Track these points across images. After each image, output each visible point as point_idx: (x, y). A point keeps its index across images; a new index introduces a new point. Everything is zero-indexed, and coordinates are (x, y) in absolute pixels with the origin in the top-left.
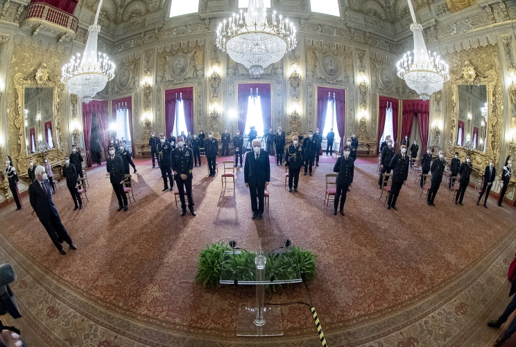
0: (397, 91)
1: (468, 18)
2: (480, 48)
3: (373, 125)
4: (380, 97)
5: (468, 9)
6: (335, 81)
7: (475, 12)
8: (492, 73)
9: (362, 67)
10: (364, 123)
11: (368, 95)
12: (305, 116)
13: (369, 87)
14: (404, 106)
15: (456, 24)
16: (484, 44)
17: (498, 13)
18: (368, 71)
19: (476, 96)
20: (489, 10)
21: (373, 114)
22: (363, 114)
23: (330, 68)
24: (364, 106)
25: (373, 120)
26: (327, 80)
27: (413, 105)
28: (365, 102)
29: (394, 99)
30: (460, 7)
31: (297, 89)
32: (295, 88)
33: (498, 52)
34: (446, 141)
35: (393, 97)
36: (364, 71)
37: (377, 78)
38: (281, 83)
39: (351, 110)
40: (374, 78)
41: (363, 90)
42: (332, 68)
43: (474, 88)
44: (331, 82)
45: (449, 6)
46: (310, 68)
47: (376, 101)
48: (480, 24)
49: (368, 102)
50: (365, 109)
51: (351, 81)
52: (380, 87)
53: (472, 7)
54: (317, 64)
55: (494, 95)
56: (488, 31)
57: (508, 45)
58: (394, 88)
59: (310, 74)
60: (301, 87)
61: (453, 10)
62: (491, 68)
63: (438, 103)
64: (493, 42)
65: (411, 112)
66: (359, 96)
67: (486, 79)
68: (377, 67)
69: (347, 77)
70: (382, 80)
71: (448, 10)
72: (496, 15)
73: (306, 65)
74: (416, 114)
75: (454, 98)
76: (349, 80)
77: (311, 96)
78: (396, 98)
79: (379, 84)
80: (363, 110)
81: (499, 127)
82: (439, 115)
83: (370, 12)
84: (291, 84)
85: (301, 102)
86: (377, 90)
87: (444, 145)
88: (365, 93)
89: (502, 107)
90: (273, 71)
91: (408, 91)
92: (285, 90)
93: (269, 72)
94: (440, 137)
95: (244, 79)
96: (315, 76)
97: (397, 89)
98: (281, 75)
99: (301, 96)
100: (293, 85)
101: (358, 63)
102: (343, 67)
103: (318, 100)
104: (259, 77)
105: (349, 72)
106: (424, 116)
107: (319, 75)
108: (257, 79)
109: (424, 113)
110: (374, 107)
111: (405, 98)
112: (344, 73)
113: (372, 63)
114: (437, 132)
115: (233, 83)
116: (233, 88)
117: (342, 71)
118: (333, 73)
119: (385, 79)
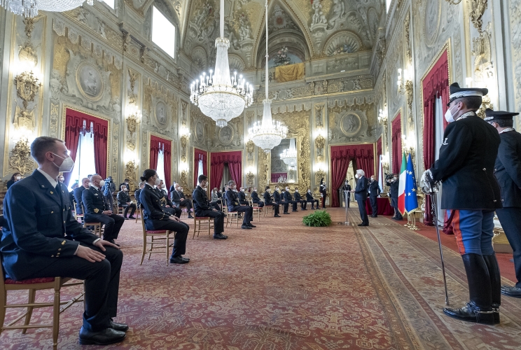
0: (206, 144)
1: (290, 89)
2: (295, 112)
3: (191, 177)
4: (195, 149)
5: (294, 82)
7: (299, 85)
8: (303, 130)
9: (184, 119)
11: (187, 147)
15: (278, 92)
16: (299, 109)
17: (319, 88)
18: (188, 123)
20: (312, 85)
22: (183, 167)
24: (184, 158)
25: (191, 172)
27: (224, 156)
28: (185, 154)
29: (204, 152)
30: (287, 79)
33: (310, 116)
34: (260, 181)
36: (185, 124)
37: (193, 132)
41: (183, 142)
42: (163, 116)
44: (161, 132)
45: (276, 76)
46: (146, 112)
47: (192, 154)
48: (300, 95)
49: (187, 154)
50: (185, 161)
52: (195, 140)
53: (297, 81)
54: (151, 110)
55: (302, 144)
56: (305, 101)
57: (320, 111)
58: (204, 141)
59: (145, 119)
61: (279, 79)
62: (302, 127)
63: (251, 154)
64: (307, 109)
65: (220, 163)
66: (181, 149)
67: (297, 134)
68: (194, 120)
69: (173, 128)
70: (197, 134)
71: (274, 79)
72: (316, 90)
74: (226, 165)
76: (175, 131)
77: (145, 145)
78: (206, 151)
79: (194, 137)
80: (183, 162)
81: (307, 164)
82: (252, 163)
83: (196, 60)
86: (193, 143)
87: (259, 185)
88: (185, 145)
89: (309, 151)
90: (111, 105)
91: (217, 144)
92: (123, 133)
93: (107, 105)
94: (254, 179)
95: (75, 103)
96: (149, 123)
97: (206, 142)
98: (119, 114)
99: (137, 143)
100: (130, 129)
101: (182, 116)
102: (171, 117)
103: (151, 150)
104: (95, 107)
105: (175, 124)
106: (236, 165)
107: (152, 122)
108: (92, 109)
109: (235, 163)
110: (191, 160)
111: (213, 150)
112: (171, 123)
113: (191, 117)
114: (251, 177)
115: (59, 103)
116: (59, 113)
117: (170, 121)
118: (163, 122)
119: (199, 133)
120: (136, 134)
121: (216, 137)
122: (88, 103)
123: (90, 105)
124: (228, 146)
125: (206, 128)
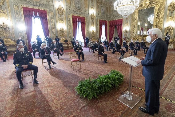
0: (107, 17)
3: (97, 33)
4: (100, 20)
6: (80, 13)
9: (92, 6)
10: (94, 32)
12: (67, 30)
13: (95, 16)
14: (110, 24)
18: (95, 8)
19: (143, 15)
21: (97, 28)
22: (93, 29)
23: (78, 6)
24: (93, 25)
25: (97, 31)
26: (77, 12)
27: (115, 22)
28: (93, 23)
29: (106, 21)
31: (62, 16)
32: (61, 15)
34: (131, 34)
35: (105, 20)
36: (93, 8)
37: (98, 11)
38: (53, 11)
39: (88, 27)
40: (97, 11)
41: (92, 17)
42: (79, 5)
43: (143, 11)
44: (78, 13)
46: (68, 4)
47: (98, 22)
49: (95, 23)
50: (94, 26)
51: (88, 13)
52: (100, 16)
54: (72, 3)
55: (158, 10)
58: (106, 16)
59: (68, 7)
60: (64, 15)
63: (127, 20)
65: (113, 26)
66: (91, 20)
67: (155, 4)
68: (99, 6)
69: (85, 11)
70: (101, 12)
73: (66, 2)
74: (116, 26)
75: (135, 16)
76: (86, 12)
77: (69, 20)
78: (107, 20)
79: (99, 14)
80: (92, 27)
81: (160, 23)
82: (127, 25)
84: (59, 13)
85: (64, 23)
86: (99, 17)
87: (130, 36)
88: (93, 19)
89: (163, 14)
90: (47, 3)
91: (112, 16)
92: (55, 15)
93: (45, 3)
94: (128, 33)
95: (27, 4)
96: (71, 10)
97: (107, 16)
98: (52, 7)
99: (64, 20)
100: (60, 13)
101: (91, 4)
102: (84, 5)
103: (73, 22)
104: (38, 5)
105: (87, 8)
106: (120, 26)
107: (72, 9)
108: (37, 6)
109: (120, 25)
110: (97, 25)
111: (110, 20)
112: (84, 9)
113: (97, 4)
114: (126, 32)
115: (18, 5)
116: (19, 9)
117: (83, 7)
118: (79, 8)
119: (102, 12)
120: (63, 16)
121: (111, 13)
122: (34, 3)
123: (35, 4)
124: (116, 17)
125: (107, 9)
